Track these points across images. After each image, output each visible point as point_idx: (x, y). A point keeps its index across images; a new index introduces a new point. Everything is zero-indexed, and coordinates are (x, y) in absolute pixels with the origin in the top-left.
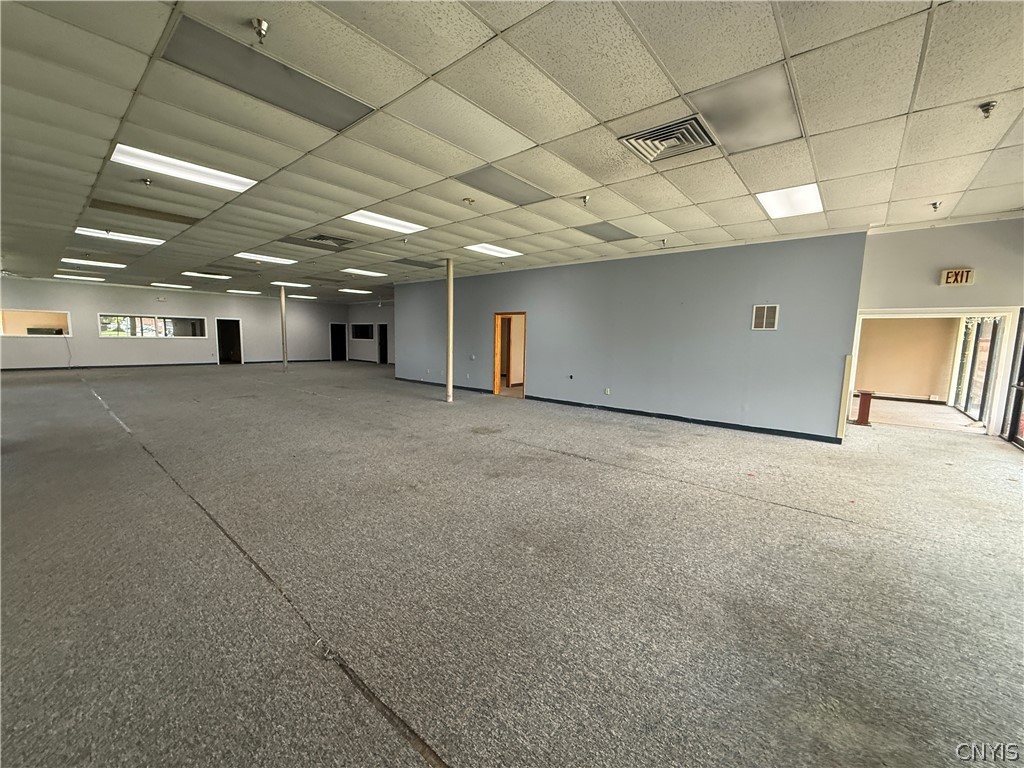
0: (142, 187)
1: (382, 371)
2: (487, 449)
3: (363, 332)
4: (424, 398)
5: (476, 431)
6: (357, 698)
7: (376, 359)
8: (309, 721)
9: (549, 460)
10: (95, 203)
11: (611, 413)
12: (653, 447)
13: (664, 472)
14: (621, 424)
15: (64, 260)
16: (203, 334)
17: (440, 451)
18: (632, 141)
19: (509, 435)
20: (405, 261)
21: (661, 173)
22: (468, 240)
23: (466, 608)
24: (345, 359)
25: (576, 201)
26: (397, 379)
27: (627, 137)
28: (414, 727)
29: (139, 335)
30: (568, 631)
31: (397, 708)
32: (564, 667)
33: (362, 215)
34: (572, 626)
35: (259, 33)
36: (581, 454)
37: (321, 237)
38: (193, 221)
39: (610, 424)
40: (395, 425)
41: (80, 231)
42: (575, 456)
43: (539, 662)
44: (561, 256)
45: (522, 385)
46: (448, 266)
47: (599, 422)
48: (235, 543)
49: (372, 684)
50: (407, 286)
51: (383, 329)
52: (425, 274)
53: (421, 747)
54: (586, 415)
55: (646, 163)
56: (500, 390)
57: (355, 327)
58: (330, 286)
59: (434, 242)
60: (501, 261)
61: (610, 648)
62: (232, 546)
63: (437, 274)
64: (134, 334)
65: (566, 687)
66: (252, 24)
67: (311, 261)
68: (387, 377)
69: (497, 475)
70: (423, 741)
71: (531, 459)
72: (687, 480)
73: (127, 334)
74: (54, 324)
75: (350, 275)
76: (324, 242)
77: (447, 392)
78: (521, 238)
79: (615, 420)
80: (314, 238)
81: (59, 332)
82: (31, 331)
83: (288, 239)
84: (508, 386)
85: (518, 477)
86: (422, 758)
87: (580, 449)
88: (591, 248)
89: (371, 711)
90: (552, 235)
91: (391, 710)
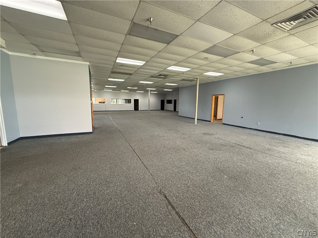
0: (121, 67)
1: (175, 113)
2: (209, 140)
3: (169, 102)
4: (187, 122)
5: (205, 134)
6: (170, 207)
7: (173, 110)
8: (157, 209)
9: (232, 147)
10: (113, 72)
11: (259, 132)
12: (281, 147)
13: (286, 157)
14: (264, 136)
15: (106, 86)
16: (131, 103)
17: (193, 139)
18: (279, 24)
19: (217, 136)
20: (183, 80)
21: (293, 34)
22: (205, 71)
23: (202, 191)
24: (164, 110)
25: (249, 52)
26: (179, 116)
27: (276, 23)
28: (186, 222)
29: (118, 103)
30: (241, 209)
31: (181, 214)
32: (239, 221)
33: (172, 67)
34: (242, 207)
35: (150, 22)
36: (246, 146)
37: (160, 75)
38: (130, 74)
39: (259, 136)
40: (179, 130)
41: (109, 79)
42: (243, 146)
43: (229, 216)
44: (240, 73)
45: (222, 119)
46: (197, 80)
47: (254, 135)
48: (139, 157)
49: (174, 205)
50: (183, 88)
51: (175, 101)
52: (189, 83)
53: (188, 229)
54: (248, 132)
55: (285, 32)
56: (213, 121)
57: (167, 100)
58: (161, 89)
59: (193, 73)
60: (216, 77)
61: (260, 220)
62: (138, 158)
63: (193, 83)
64: (117, 103)
65: (240, 228)
66: (149, 20)
67: (157, 82)
68: (176, 115)
69: (212, 149)
70: (189, 227)
71: (225, 146)
72: (300, 163)
73: (115, 103)
74: (103, 101)
75: (167, 85)
76: (161, 76)
77: (195, 121)
78: (225, 69)
79: (262, 135)
80: (159, 76)
81: (104, 103)
82: (99, 103)
83: (152, 77)
84: (216, 120)
85: (221, 151)
86: (189, 232)
87: (246, 144)
88: (254, 69)
89: (174, 212)
90: (237, 66)
91: (179, 214)
